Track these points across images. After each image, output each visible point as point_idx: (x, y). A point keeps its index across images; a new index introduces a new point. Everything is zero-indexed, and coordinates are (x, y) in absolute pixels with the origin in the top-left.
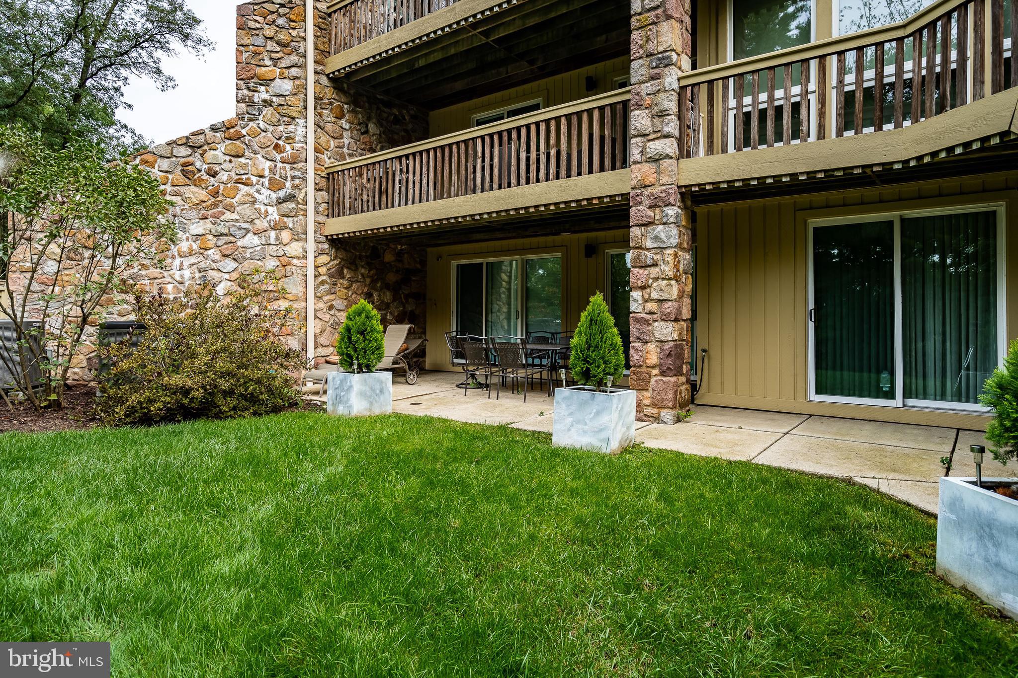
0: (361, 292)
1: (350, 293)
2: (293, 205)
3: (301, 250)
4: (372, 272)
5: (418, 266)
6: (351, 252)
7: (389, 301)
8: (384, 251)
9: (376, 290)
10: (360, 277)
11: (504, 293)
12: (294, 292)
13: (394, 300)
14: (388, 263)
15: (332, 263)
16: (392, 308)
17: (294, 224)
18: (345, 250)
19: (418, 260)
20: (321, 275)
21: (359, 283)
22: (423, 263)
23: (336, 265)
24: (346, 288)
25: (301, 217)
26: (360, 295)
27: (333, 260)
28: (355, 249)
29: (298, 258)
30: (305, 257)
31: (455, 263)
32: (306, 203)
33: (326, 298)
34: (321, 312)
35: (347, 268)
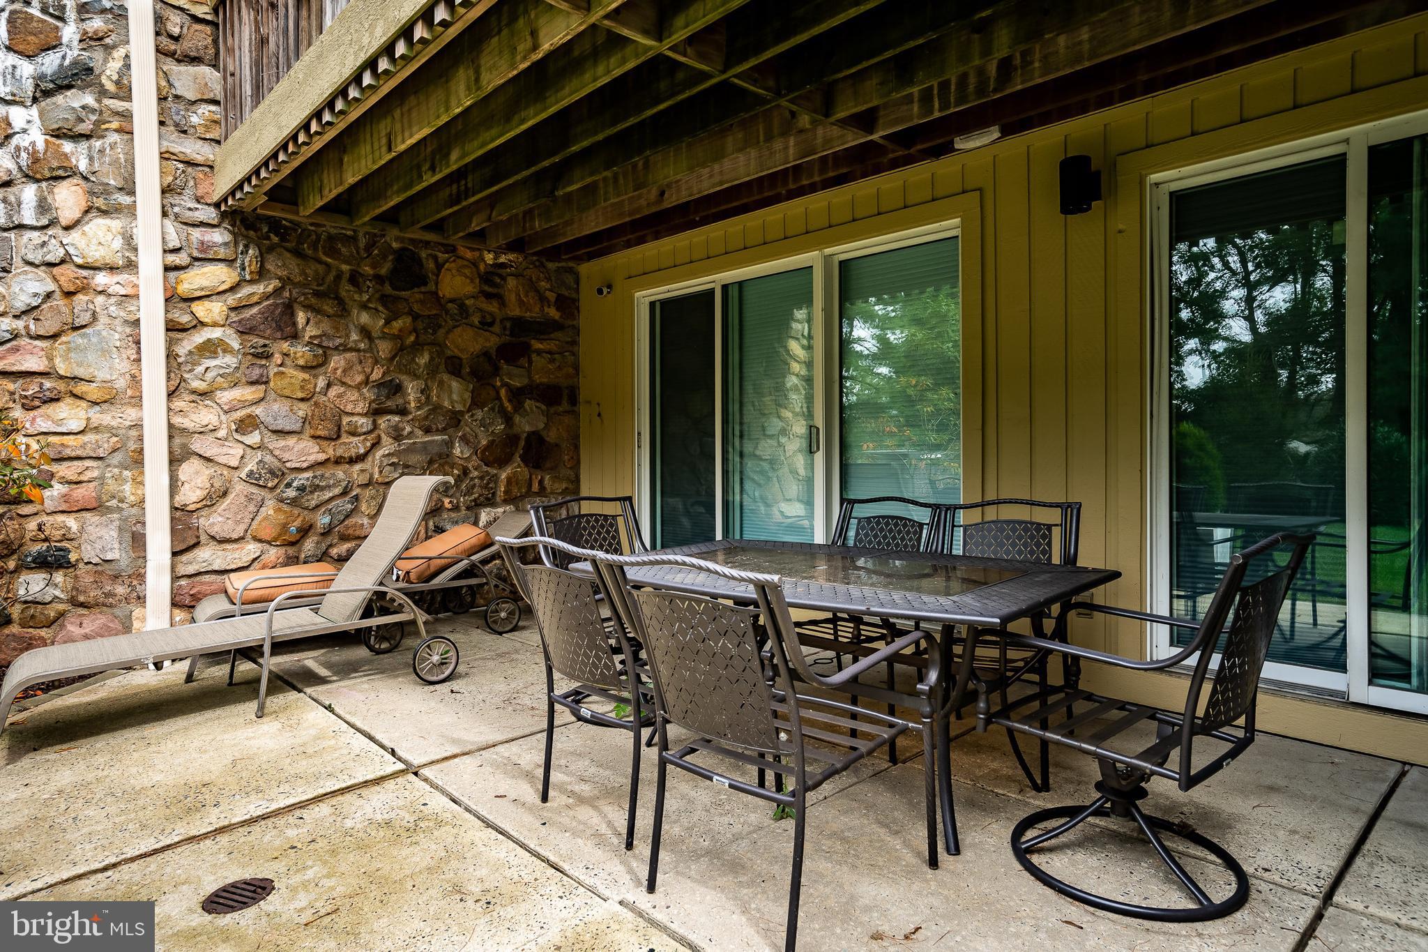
0: (359, 378)
1: (321, 383)
2: (89, 99)
3: (118, 243)
4: (397, 325)
5: (553, 313)
6: (320, 262)
7: (459, 407)
8: (439, 267)
9: (416, 376)
10: (354, 337)
11: (795, 388)
12: (101, 375)
13: (476, 403)
14: (452, 301)
15: (246, 291)
16: (470, 424)
17: (91, 159)
18: (298, 253)
19: (551, 296)
20: (203, 324)
21: (348, 355)
22: (568, 305)
23: (267, 297)
24: (304, 368)
25: (114, 137)
26: (358, 387)
27: (251, 282)
28: (332, 252)
29: (112, 269)
30: (131, 266)
31: (645, 296)
32: (124, 91)
33: (226, 397)
34: (210, 438)
35: (307, 307)
